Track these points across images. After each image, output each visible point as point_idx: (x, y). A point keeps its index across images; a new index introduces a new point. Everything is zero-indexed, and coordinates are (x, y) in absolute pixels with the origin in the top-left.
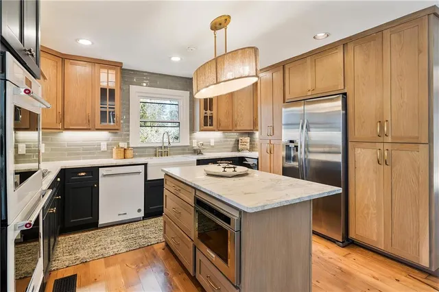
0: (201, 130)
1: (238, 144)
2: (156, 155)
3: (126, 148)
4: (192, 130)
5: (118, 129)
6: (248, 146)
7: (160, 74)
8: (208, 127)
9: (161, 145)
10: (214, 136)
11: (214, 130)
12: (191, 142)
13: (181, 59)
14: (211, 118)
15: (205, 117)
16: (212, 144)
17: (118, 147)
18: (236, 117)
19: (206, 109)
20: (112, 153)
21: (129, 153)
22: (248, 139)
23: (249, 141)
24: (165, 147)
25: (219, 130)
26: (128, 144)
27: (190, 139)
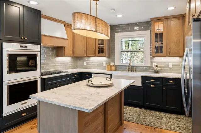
0: (153, 56)
7: (131, 24)
8: (159, 54)
12: (152, 64)
14: (162, 47)
17: (109, 64)
21: (113, 68)
27: (151, 62)
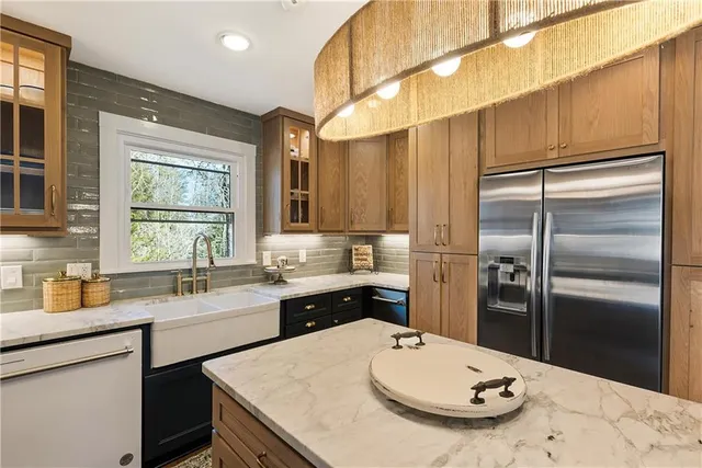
0: (284, 232)
1: (351, 258)
2: (175, 292)
3: (88, 276)
4: (263, 229)
5: (56, 229)
6: (370, 261)
8: (300, 224)
9: (187, 266)
10: (307, 243)
11: (311, 232)
13: (251, 46)
14: (305, 204)
15: (294, 203)
16: (303, 259)
17: (63, 277)
18: (352, 205)
19: (294, 185)
20: (40, 294)
21: (97, 292)
22: (369, 249)
23: (371, 251)
24: (198, 270)
25: (320, 232)
26: (96, 266)
27: (258, 249)
